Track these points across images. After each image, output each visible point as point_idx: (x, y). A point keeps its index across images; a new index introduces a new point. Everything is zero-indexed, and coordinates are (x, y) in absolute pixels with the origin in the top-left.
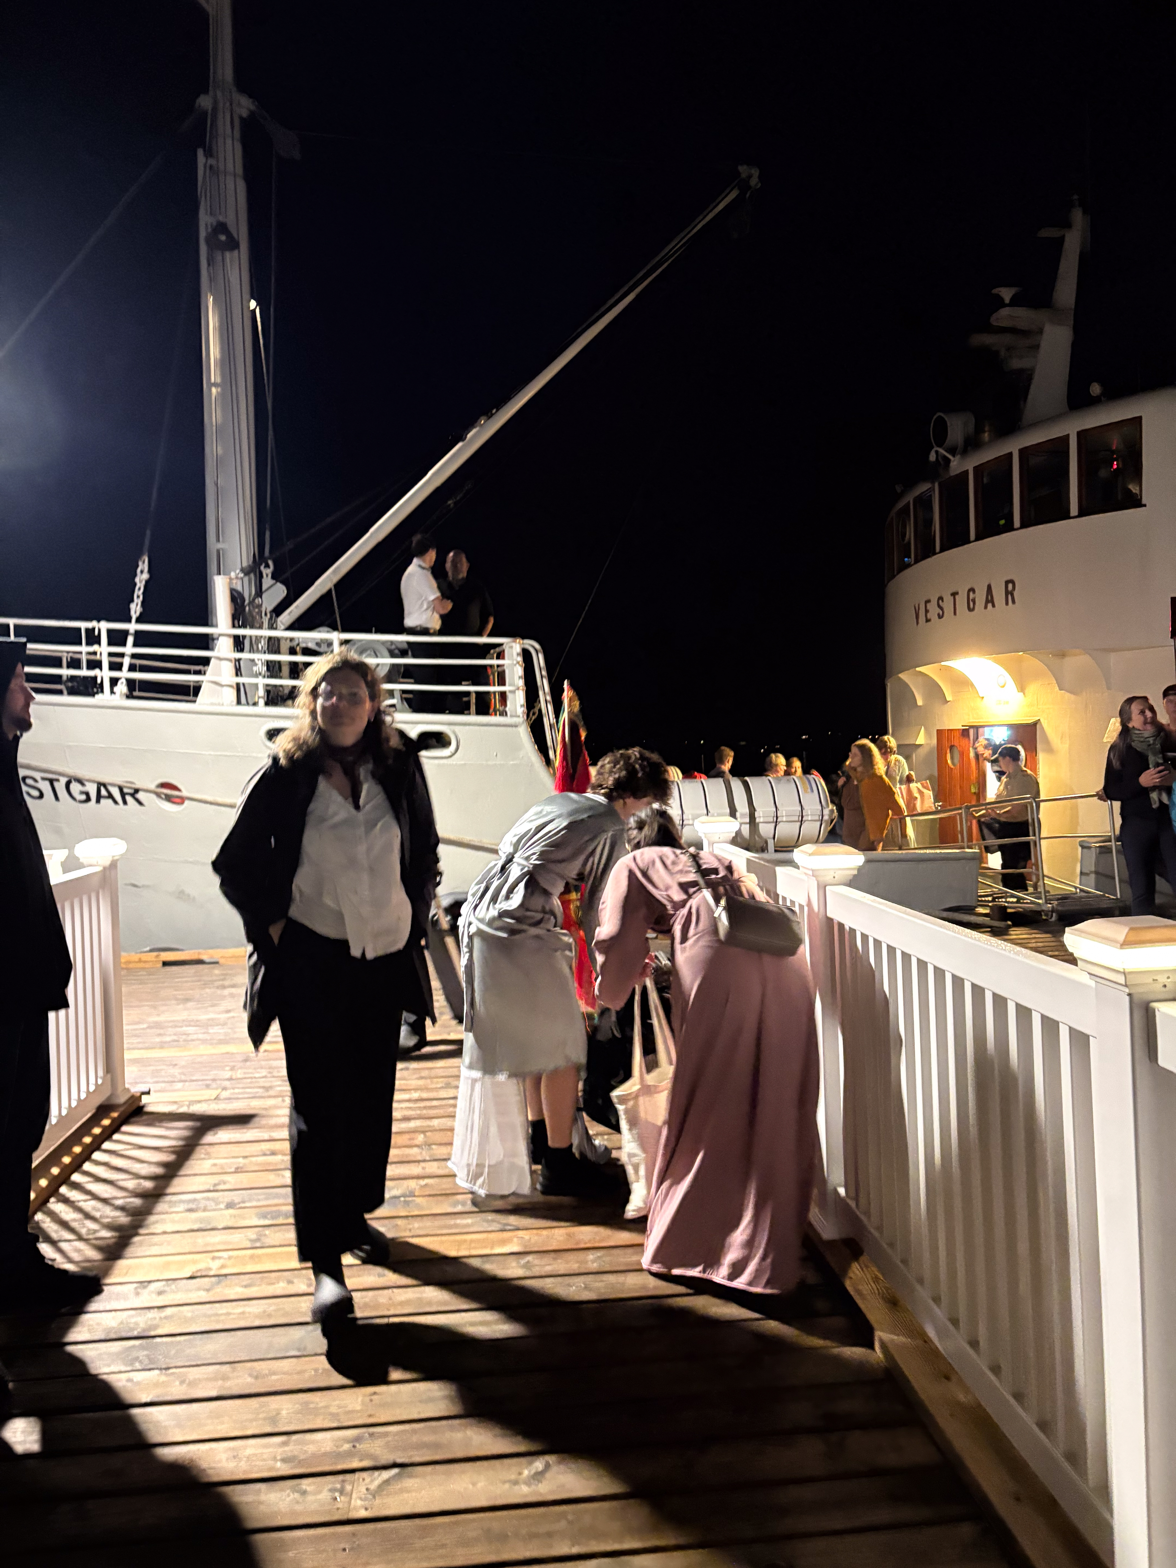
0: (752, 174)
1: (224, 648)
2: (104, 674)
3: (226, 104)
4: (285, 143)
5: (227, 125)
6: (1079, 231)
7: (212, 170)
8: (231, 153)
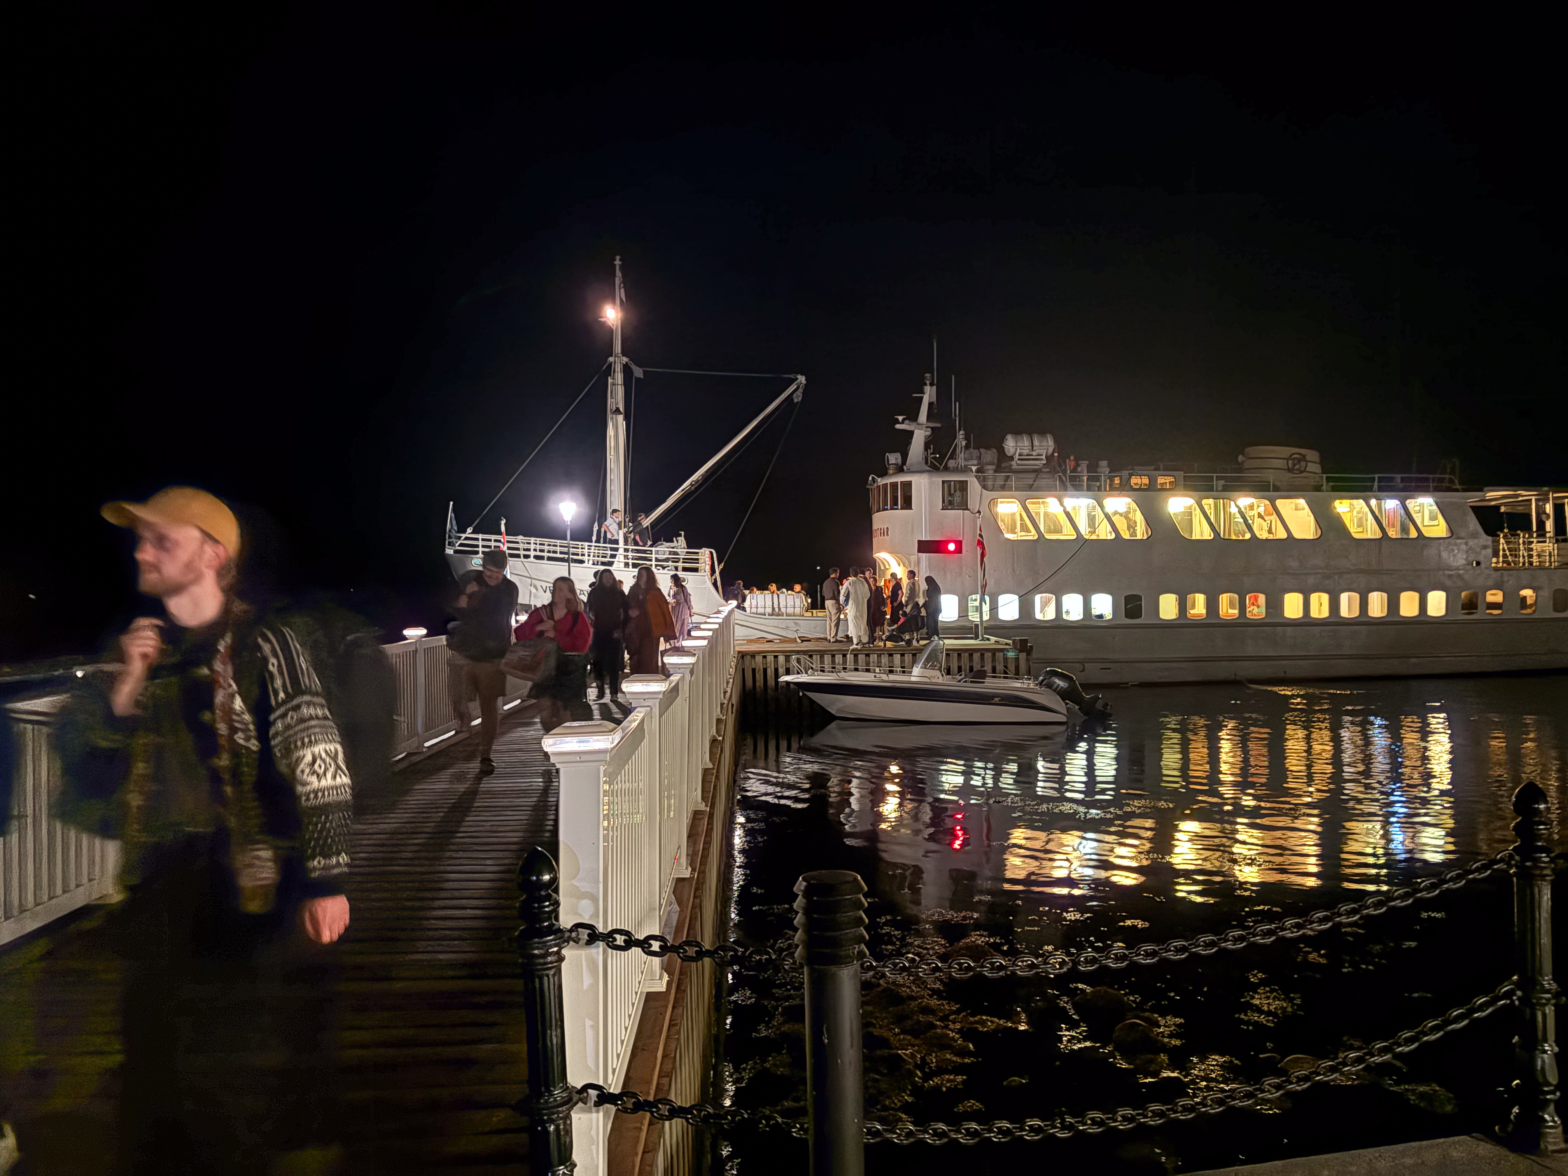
0: (802, 379)
1: (621, 551)
2: (586, 558)
3: (618, 361)
4: (638, 372)
5: (618, 368)
6: (929, 394)
7: (613, 384)
8: (619, 377)
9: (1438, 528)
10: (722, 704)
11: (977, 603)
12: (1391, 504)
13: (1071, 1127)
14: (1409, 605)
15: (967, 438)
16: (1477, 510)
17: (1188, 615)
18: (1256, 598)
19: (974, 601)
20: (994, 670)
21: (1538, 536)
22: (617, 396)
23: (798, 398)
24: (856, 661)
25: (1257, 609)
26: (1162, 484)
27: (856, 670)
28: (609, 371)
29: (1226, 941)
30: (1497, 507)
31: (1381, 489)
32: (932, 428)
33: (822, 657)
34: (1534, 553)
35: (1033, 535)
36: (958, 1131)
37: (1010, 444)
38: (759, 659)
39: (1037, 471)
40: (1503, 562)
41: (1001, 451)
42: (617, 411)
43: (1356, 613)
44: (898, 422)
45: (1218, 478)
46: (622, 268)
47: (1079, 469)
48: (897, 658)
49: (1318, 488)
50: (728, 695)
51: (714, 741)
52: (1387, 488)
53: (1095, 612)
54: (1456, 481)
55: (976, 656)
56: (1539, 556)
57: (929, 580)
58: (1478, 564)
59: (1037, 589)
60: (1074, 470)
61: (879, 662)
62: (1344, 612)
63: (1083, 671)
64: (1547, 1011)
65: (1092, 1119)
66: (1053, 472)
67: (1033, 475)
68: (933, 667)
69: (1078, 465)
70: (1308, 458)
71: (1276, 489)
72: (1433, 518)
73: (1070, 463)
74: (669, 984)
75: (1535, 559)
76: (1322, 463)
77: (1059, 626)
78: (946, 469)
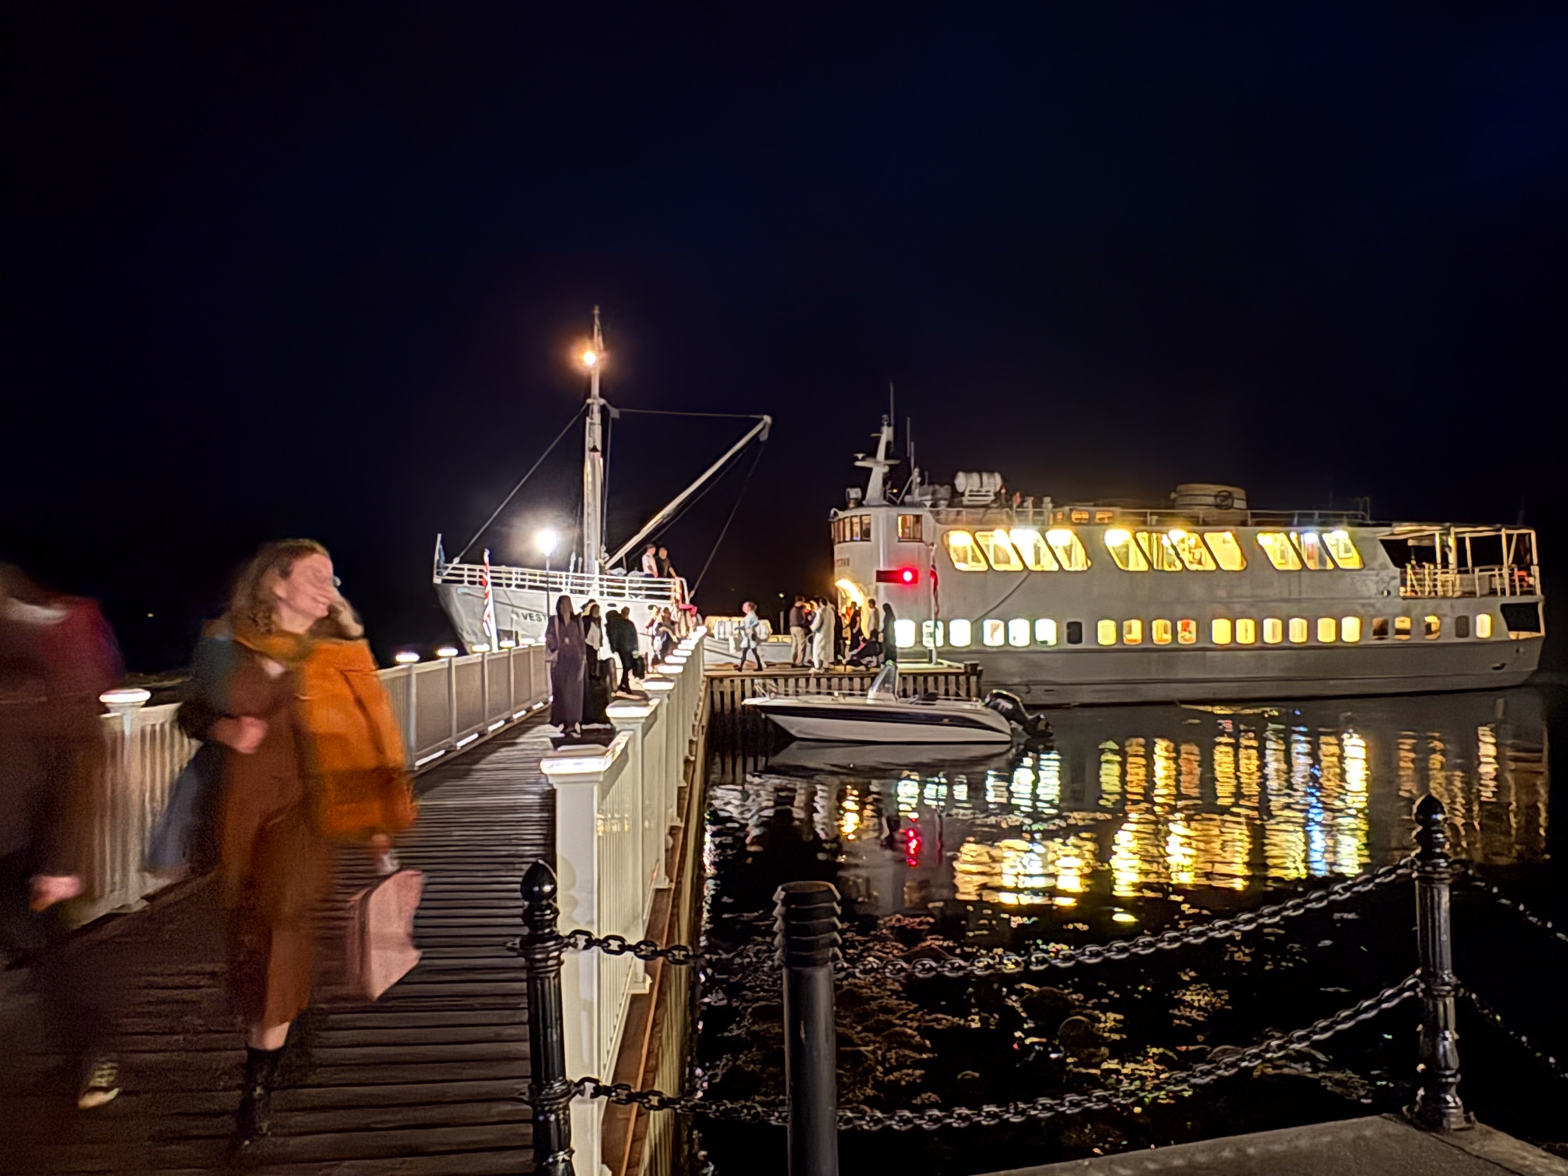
3: (596, 402)
4: (615, 413)
5: (596, 408)
6: (886, 434)
7: (591, 424)
8: (597, 417)
9: (1351, 560)
10: (694, 726)
11: (931, 630)
12: (1310, 537)
13: (1023, 1112)
14: (1326, 632)
15: (921, 475)
16: (1385, 543)
17: (1125, 641)
18: (1188, 625)
19: (928, 627)
20: (947, 693)
21: (1443, 567)
22: (594, 435)
23: (764, 437)
24: (818, 684)
25: (1188, 636)
26: (1101, 519)
27: (819, 693)
28: (587, 412)
29: (1163, 941)
30: (1406, 540)
31: (1300, 524)
32: (890, 466)
33: (786, 681)
34: (1439, 583)
35: (983, 567)
36: (922, 1118)
37: (961, 481)
38: (727, 682)
39: (986, 507)
40: (1412, 591)
41: (953, 486)
42: (594, 449)
43: (1279, 639)
44: (857, 459)
45: (1151, 514)
46: (601, 317)
47: (1025, 504)
48: (857, 682)
49: (1244, 524)
50: (699, 717)
51: (687, 761)
52: (1305, 521)
53: (1039, 638)
54: (1368, 517)
55: (931, 680)
56: (1443, 586)
57: (887, 607)
58: (1389, 593)
59: (985, 616)
60: (1020, 506)
61: (840, 684)
62: (1268, 638)
63: (1028, 693)
64: (1448, 1002)
65: (1043, 1105)
66: (1001, 506)
67: (982, 510)
68: (887, 690)
69: (1023, 502)
70: (1236, 496)
71: (1205, 523)
72: (1347, 551)
73: (1017, 499)
74: (652, 986)
75: (1439, 589)
76: (1248, 500)
77: (1006, 651)
78: (903, 504)
